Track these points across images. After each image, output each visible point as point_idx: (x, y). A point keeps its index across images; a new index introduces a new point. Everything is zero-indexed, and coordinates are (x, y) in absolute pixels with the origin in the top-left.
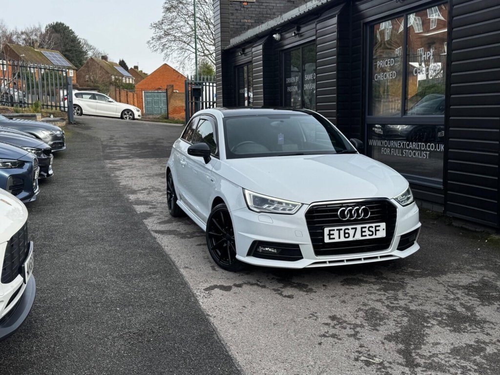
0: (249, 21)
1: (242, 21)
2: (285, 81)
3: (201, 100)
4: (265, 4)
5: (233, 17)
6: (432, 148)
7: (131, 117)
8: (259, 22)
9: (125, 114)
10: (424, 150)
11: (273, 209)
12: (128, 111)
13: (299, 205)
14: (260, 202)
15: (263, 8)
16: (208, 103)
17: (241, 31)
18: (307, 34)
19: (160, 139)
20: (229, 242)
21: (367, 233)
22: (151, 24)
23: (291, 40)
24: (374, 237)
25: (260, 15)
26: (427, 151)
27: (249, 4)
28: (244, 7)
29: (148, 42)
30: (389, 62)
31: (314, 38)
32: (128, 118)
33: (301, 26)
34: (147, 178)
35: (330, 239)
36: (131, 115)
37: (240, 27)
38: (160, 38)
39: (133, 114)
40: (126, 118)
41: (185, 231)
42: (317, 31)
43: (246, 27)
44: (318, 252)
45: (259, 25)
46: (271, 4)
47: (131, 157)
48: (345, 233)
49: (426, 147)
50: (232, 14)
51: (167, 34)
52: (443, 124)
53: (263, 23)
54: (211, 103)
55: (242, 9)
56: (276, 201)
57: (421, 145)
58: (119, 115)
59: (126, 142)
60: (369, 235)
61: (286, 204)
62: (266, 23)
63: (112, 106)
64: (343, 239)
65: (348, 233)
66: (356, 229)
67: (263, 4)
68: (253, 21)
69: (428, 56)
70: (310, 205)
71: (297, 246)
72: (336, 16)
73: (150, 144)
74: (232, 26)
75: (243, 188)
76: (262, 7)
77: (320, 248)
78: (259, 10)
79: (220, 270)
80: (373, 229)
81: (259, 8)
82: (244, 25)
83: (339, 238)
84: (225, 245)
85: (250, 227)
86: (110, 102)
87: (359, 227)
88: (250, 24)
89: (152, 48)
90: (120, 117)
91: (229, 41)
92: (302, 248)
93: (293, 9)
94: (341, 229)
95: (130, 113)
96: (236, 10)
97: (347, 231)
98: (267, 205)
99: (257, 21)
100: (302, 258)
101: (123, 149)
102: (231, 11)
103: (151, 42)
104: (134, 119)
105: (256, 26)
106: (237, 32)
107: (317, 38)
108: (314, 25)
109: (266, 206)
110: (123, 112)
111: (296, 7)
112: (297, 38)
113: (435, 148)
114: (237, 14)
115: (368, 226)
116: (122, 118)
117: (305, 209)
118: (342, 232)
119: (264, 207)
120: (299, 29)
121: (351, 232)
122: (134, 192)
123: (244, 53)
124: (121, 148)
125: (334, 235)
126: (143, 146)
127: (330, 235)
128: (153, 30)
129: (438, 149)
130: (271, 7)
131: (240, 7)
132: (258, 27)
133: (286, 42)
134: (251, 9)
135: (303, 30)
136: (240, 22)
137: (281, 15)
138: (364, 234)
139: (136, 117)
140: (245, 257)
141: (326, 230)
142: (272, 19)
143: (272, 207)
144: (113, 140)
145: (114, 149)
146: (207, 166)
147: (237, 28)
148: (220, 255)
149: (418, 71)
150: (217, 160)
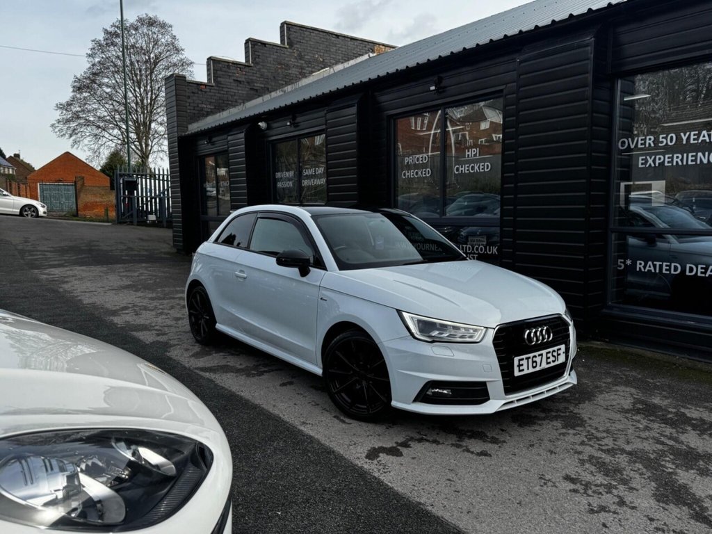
0: (208, 106)
1: (200, 106)
2: (274, 175)
3: (135, 195)
4: (226, 90)
5: (189, 101)
6: (481, 250)
7: (34, 214)
8: (220, 108)
9: (26, 211)
10: (470, 253)
11: (447, 336)
12: (30, 206)
13: (482, 330)
14: (426, 326)
15: (224, 94)
16: (144, 199)
17: (199, 117)
18: (302, 125)
19: (94, 241)
20: (364, 383)
21: (552, 359)
22: (57, 104)
23: (283, 129)
24: (556, 363)
25: (221, 101)
26: (474, 253)
27: (208, 87)
28: (201, 91)
29: (53, 125)
30: (420, 159)
31: (324, 127)
32: (29, 215)
33: (297, 115)
34: (114, 292)
35: (520, 371)
36: (34, 211)
37: (197, 112)
38: (68, 121)
39: (36, 210)
40: (27, 215)
41: (241, 364)
42: (326, 121)
43: (205, 113)
44: (508, 391)
45: (220, 112)
46: (232, 90)
47: (66, 264)
48: (533, 362)
49: (473, 249)
50: (189, 97)
51: (76, 116)
52: (499, 225)
53: (223, 110)
54: (149, 199)
55: (200, 92)
56: (450, 326)
57: (466, 247)
58: (18, 211)
59: (50, 246)
60: (554, 361)
61: (465, 328)
62: (228, 111)
63: (7, 200)
64: (531, 370)
65: (536, 362)
66: (541, 355)
67: (224, 89)
68: (213, 107)
69: (473, 153)
70: (494, 329)
71: (484, 384)
72: (354, 106)
73: (83, 248)
74: (189, 111)
75: (397, 310)
76: (222, 92)
77: (512, 384)
78: (219, 95)
79: (355, 424)
80: (555, 354)
81: (219, 93)
82: (202, 110)
83: (528, 369)
84: (358, 387)
85: (421, 362)
86: (5, 195)
87: (544, 352)
88: (209, 110)
89: (58, 133)
90: (18, 214)
91: (187, 127)
92: (490, 388)
93: (256, 98)
94: (529, 358)
95: (33, 209)
96: (193, 93)
97: (535, 359)
98: (437, 332)
100: (489, 399)
101: (49, 255)
102: (187, 94)
103: (57, 125)
104: (37, 216)
105: (217, 113)
106: (195, 118)
107: (327, 129)
108: (322, 113)
109: (435, 333)
110: (24, 208)
111: (259, 96)
112: (293, 129)
113: (486, 250)
114: (194, 98)
115: (551, 350)
116: (21, 214)
117: (491, 334)
118: (530, 361)
119: (433, 335)
120: (294, 118)
121: (538, 359)
122: (115, 313)
123: (210, 142)
124: (47, 253)
125: (524, 366)
126: (74, 249)
127: (519, 365)
128: (59, 112)
129: (490, 251)
130: (232, 94)
131: (196, 90)
132: (218, 114)
133: (273, 132)
134: (210, 94)
135: (299, 119)
136: (198, 106)
137: (244, 103)
138: (549, 360)
139: (41, 213)
140: (409, 404)
141: (516, 359)
142: (235, 106)
143: (445, 335)
144: (29, 244)
145: (36, 255)
146: (304, 279)
147: (194, 114)
148: (349, 401)
149: (460, 169)
150: (323, 272)
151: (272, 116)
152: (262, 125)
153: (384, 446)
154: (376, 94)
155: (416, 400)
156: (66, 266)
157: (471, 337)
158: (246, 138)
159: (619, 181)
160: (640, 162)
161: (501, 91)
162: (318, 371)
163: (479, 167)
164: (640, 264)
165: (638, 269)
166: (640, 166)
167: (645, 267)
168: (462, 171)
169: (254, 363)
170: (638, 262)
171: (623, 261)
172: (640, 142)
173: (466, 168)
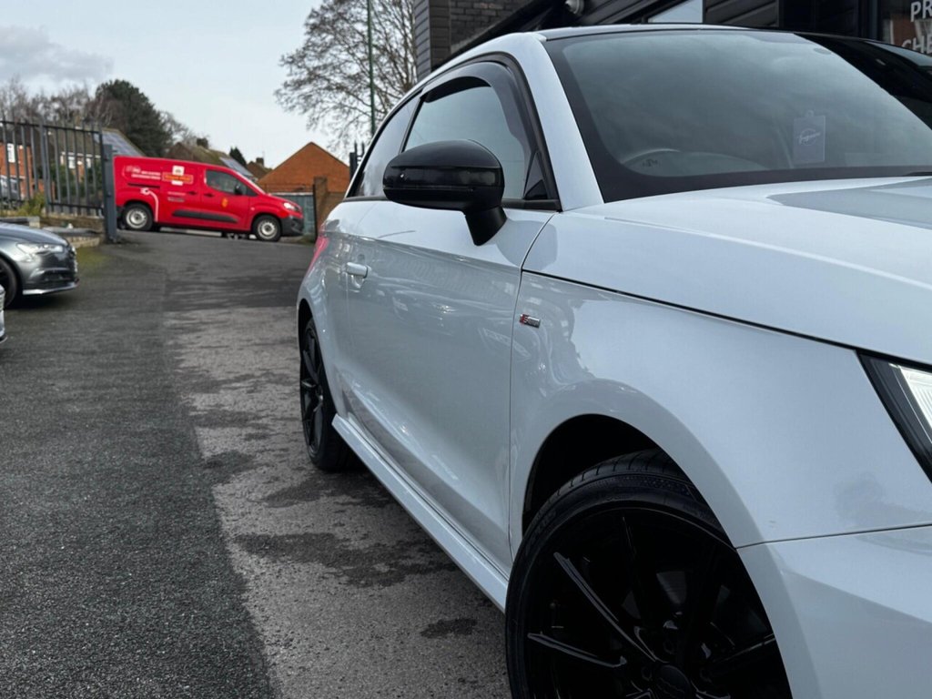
0: (492, 6)
1: (476, 5)
17: (473, 29)
22: (283, 57)
29: (277, 92)
34: (256, 348)
37: (469, 18)
38: (299, 84)
43: (483, 18)
47: (229, 304)
51: (313, 76)
59: (223, 276)
68: (500, 7)
73: (274, 280)
74: (454, 17)
82: (480, 14)
88: (494, 14)
89: (285, 105)
91: (449, 48)
99: (508, 7)
101: (212, 289)
103: (283, 91)
106: (465, 30)
122: (211, 386)
124: (209, 287)
126: (256, 282)
128: (286, 69)
136: (473, 8)
144: (193, 273)
145: (193, 289)
147: (465, 22)
152: (573, 3)
156: (226, 307)
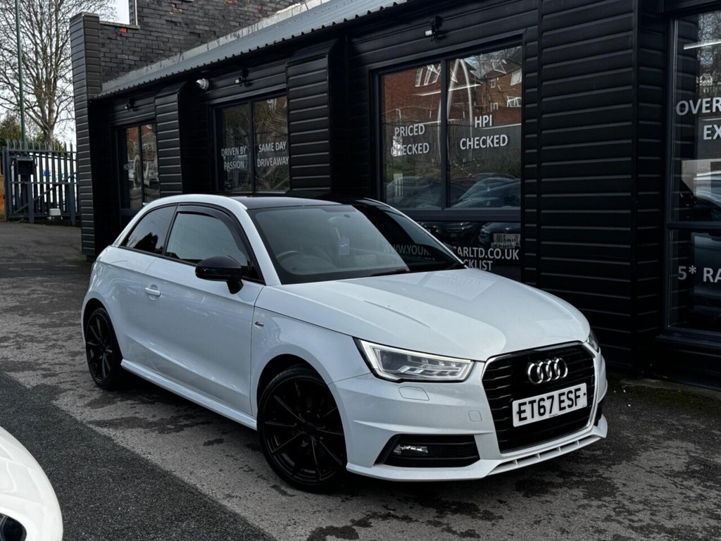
0: (131, 57)
1: (119, 56)
2: (219, 153)
3: (32, 180)
4: (156, 34)
5: (103, 50)
6: (498, 255)
8: (147, 59)
10: (484, 259)
11: (422, 373)
13: (468, 364)
14: (393, 360)
15: (152, 40)
16: (45, 186)
17: (118, 72)
18: (257, 83)
20: (313, 439)
21: (567, 403)
23: (229, 89)
24: (574, 408)
25: (148, 50)
26: (489, 259)
27: (129, 31)
28: (121, 35)
30: (415, 130)
31: (283, 86)
33: (249, 69)
35: (521, 419)
37: (115, 65)
41: (154, 416)
42: (288, 77)
43: (125, 66)
44: (505, 446)
45: (147, 65)
46: (164, 35)
48: (540, 407)
49: (486, 253)
50: (103, 45)
52: (520, 220)
53: (152, 62)
54: (51, 186)
55: (119, 38)
56: (425, 359)
57: (477, 251)
60: (570, 406)
61: (446, 363)
62: (158, 63)
64: (537, 418)
65: (544, 407)
66: (552, 397)
67: (152, 34)
68: (137, 59)
69: (484, 122)
70: (485, 362)
71: (471, 438)
72: (325, 57)
74: (103, 64)
75: (354, 338)
76: (151, 38)
77: (510, 438)
78: (146, 42)
79: (300, 495)
80: (572, 396)
81: (146, 39)
82: (123, 63)
83: (533, 417)
84: (304, 444)
85: (386, 409)
87: (556, 393)
88: (133, 63)
91: (101, 87)
92: (479, 443)
93: (198, 46)
94: (535, 401)
96: (109, 38)
97: (542, 403)
98: (408, 368)
99: (143, 59)
100: (478, 459)
102: (101, 41)
105: (142, 66)
106: (112, 74)
107: (289, 88)
108: (282, 67)
109: (405, 369)
111: (203, 43)
112: (243, 88)
113: (503, 254)
114: (112, 46)
115: (566, 390)
117: (480, 370)
118: (536, 405)
119: (402, 371)
120: (245, 74)
121: (547, 404)
123: (132, 107)
125: (526, 412)
127: (520, 412)
129: (508, 256)
130: (164, 39)
131: (115, 35)
132: (145, 68)
133: (218, 93)
134: (134, 40)
135: (251, 75)
136: (117, 57)
137: (181, 52)
138: (563, 405)
140: (370, 467)
141: (515, 404)
142: (168, 57)
143: (419, 371)
146: (235, 297)
147: (111, 67)
148: (293, 464)
149: (468, 143)
150: (260, 286)
151: (215, 70)
152: (202, 82)
153: (335, 525)
154: (355, 40)
155: (379, 461)
157: (453, 374)
158: (180, 101)
159: (678, 159)
160: (706, 132)
161: (520, 36)
162: (252, 423)
163: (492, 141)
164: (708, 272)
165: (705, 280)
166: (705, 138)
167: (714, 276)
168: (470, 145)
169: (172, 415)
170: (705, 269)
171: (684, 268)
172: (704, 105)
173: (476, 143)
